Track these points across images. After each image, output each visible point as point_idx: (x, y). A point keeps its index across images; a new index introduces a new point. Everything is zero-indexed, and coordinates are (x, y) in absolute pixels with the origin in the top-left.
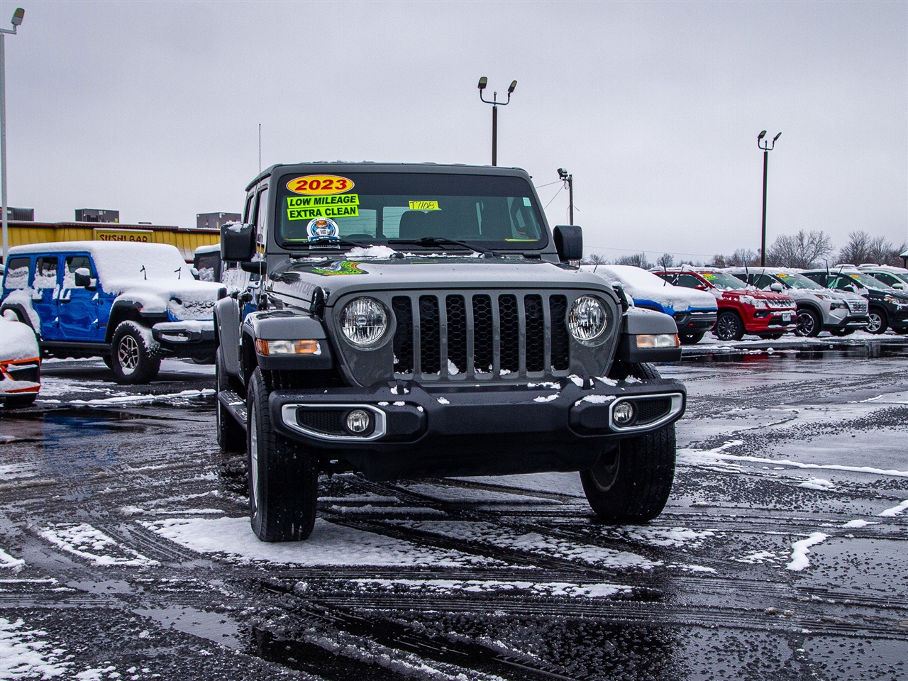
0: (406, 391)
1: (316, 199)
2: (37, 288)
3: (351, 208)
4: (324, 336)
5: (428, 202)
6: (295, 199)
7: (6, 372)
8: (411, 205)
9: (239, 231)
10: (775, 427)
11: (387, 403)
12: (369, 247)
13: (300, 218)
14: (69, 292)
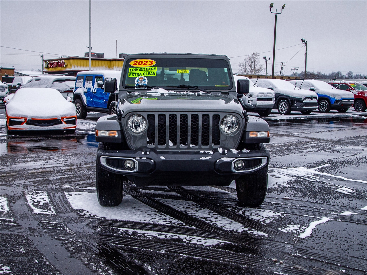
0: (148, 153)
1: (140, 69)
2: (86, 88)
3: (154, 73)
4: (119, 129)
5: (185, 70)
6: (132, 69)
7: (63, 121)
8: (178, 71)
9: (110, 81)
10: (349, 158)
11: (139, 158)
12: (157, 89)
13: (133, 76)
14: (96, 89)
